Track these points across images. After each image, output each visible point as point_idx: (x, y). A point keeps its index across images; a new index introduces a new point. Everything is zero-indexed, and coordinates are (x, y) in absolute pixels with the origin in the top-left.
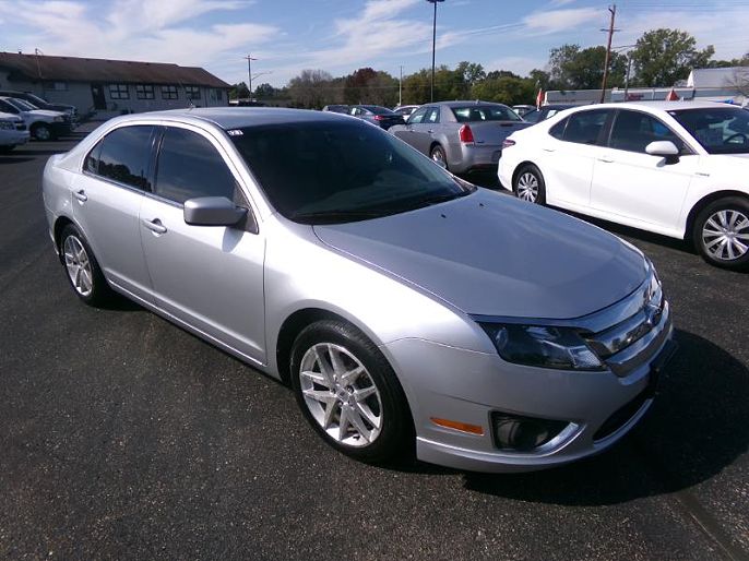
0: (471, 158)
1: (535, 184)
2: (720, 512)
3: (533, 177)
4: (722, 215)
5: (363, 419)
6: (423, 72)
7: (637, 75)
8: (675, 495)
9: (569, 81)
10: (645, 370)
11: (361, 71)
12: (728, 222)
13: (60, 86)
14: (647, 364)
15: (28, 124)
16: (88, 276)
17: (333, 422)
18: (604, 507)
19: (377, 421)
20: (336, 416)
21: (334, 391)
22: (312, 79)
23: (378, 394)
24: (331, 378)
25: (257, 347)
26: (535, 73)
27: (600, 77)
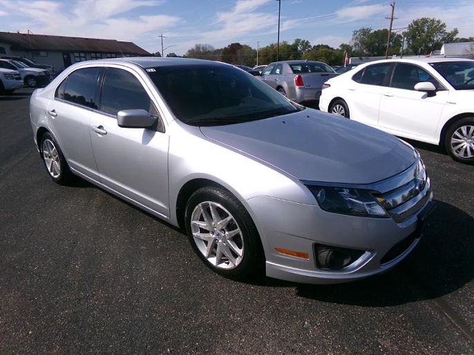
0: (302, 96)
1: (343, 111)
2: (463, 311)
3: (341, 107)
4: (464, 129)
5: (231, 250)
6: (272, 45)
7: (408, 47)
8: (433, 301)
9: (365, 51)
10: (414, 219)
11: (233, 44)
12: (468, 133)
13: (42, 54)
14: (416, 216)
15: (23, 76)
16: (57, 165)
17: (212, 254)
18: (387, 307)
19: (240, 252)
20: (214, 250)
21: (213, 233)
22: (201, 50)
23: (241, 234)
24: (211, 225)
25: (163, 206)
26: (343, 46)
27: (385, 49)
